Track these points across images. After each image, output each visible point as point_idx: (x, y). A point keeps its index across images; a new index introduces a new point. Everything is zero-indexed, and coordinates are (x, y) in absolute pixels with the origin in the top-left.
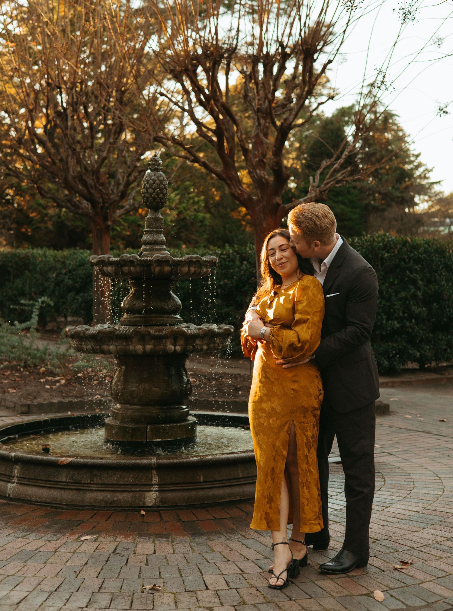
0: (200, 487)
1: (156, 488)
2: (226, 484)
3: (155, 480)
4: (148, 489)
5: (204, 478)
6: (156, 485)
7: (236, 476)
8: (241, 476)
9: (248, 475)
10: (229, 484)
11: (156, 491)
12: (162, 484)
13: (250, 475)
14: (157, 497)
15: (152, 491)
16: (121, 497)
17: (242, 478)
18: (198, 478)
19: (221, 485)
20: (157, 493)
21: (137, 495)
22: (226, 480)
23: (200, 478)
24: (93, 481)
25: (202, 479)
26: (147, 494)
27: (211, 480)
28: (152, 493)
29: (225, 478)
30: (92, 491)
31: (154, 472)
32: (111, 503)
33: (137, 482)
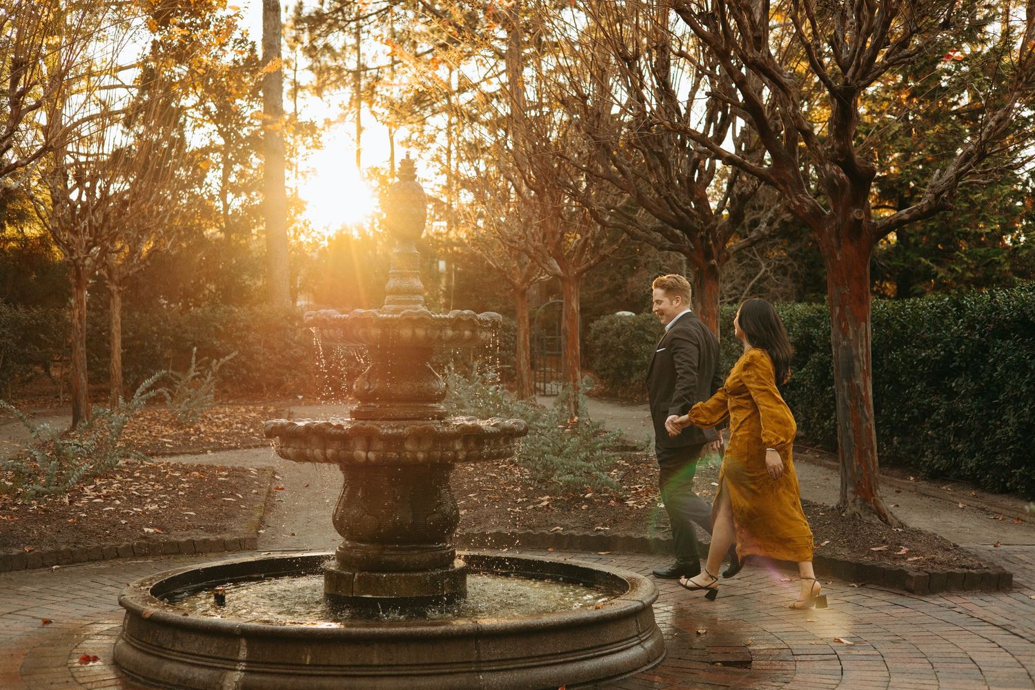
0: (305, 672)
1: (242, 666)
2: (349, 673)
3: (243, 654)
4: (232, 667)
5: (312, 659)
6: (244, 661)
7: (367, 662)
8: (376, 662)
9: (390, 662)
10: (353, 673)
11: (242, 671)
12: (251, 662)
13: (394, 662)
14: (240, 680)
15: (237, 670)
16: (196, 675)
17: (375, 666)
18: (303, 657)
19: (338, 673)
20: (243, 674)
21: (217, 673)
22: (350, 666)
23: (306, 659)
24: (173, 646)
25: (308, 660)
26: (230, 674)
27: (323, 663)
28: (236, 673)
29: (348, 663)
30: (171, 660)
31: (243, 642)
32: (184, 683)
33: (220, 655)
